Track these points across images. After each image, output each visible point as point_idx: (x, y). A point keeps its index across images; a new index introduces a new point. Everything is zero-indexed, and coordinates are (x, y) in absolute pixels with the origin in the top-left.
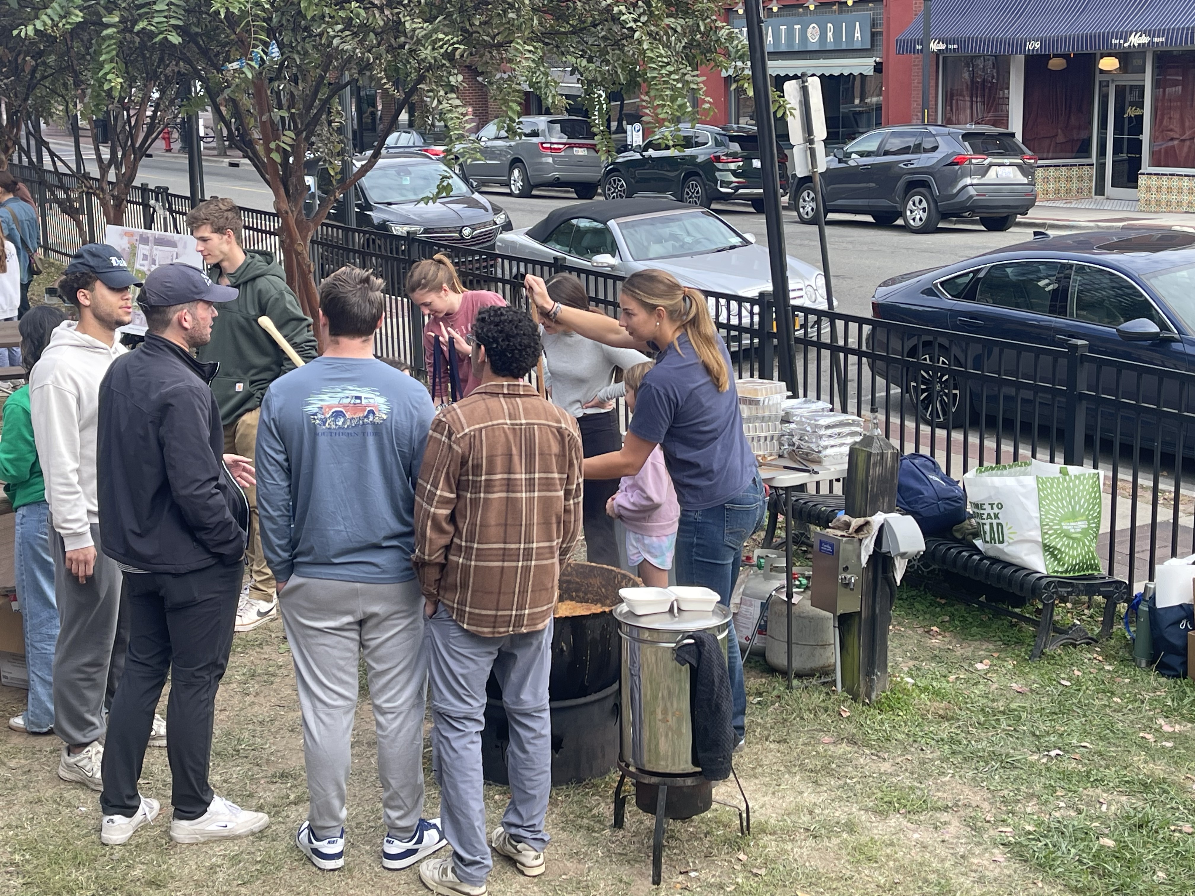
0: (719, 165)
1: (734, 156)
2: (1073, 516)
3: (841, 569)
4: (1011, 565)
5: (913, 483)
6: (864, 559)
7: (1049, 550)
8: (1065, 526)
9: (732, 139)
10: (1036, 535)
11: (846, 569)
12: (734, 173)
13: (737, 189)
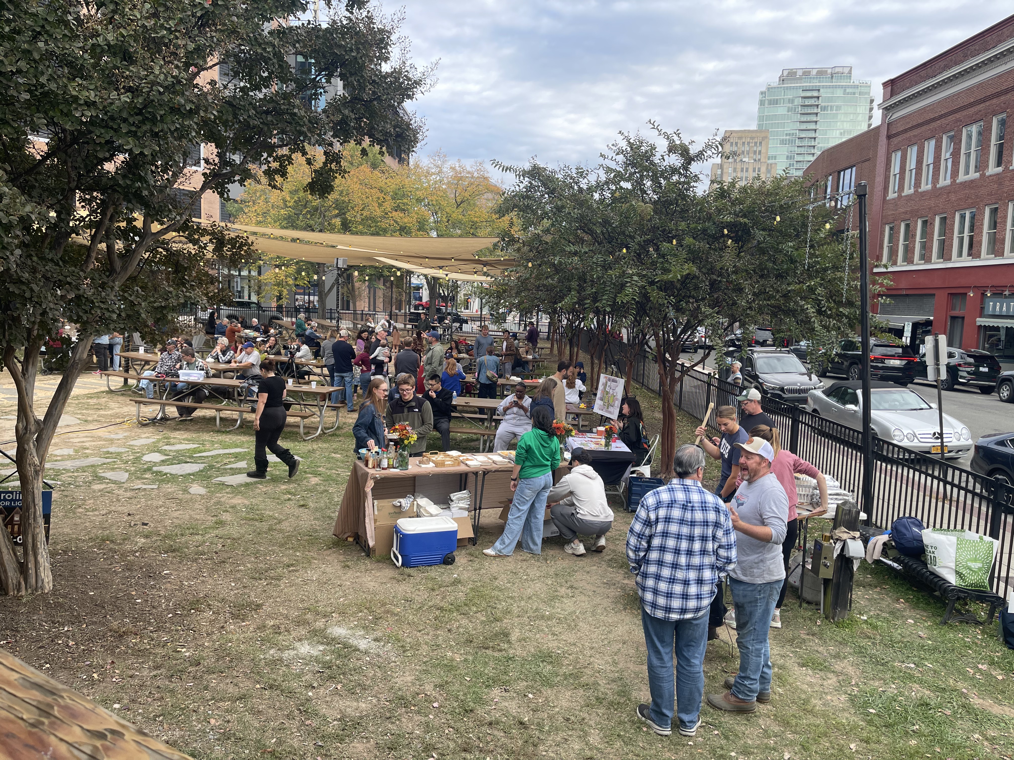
0: (961, 368)
1: (970, 364)
2: (975, 560)
3: (823, 557)
4: (938, 577)
5: (903, 530)
6: (835, 556)
7: (959, 574)
8: (969, 564)
9: (969, 356)
10: (953, 565)
11: (825, 558)
12: (968, 373)
13: (969, 380)
